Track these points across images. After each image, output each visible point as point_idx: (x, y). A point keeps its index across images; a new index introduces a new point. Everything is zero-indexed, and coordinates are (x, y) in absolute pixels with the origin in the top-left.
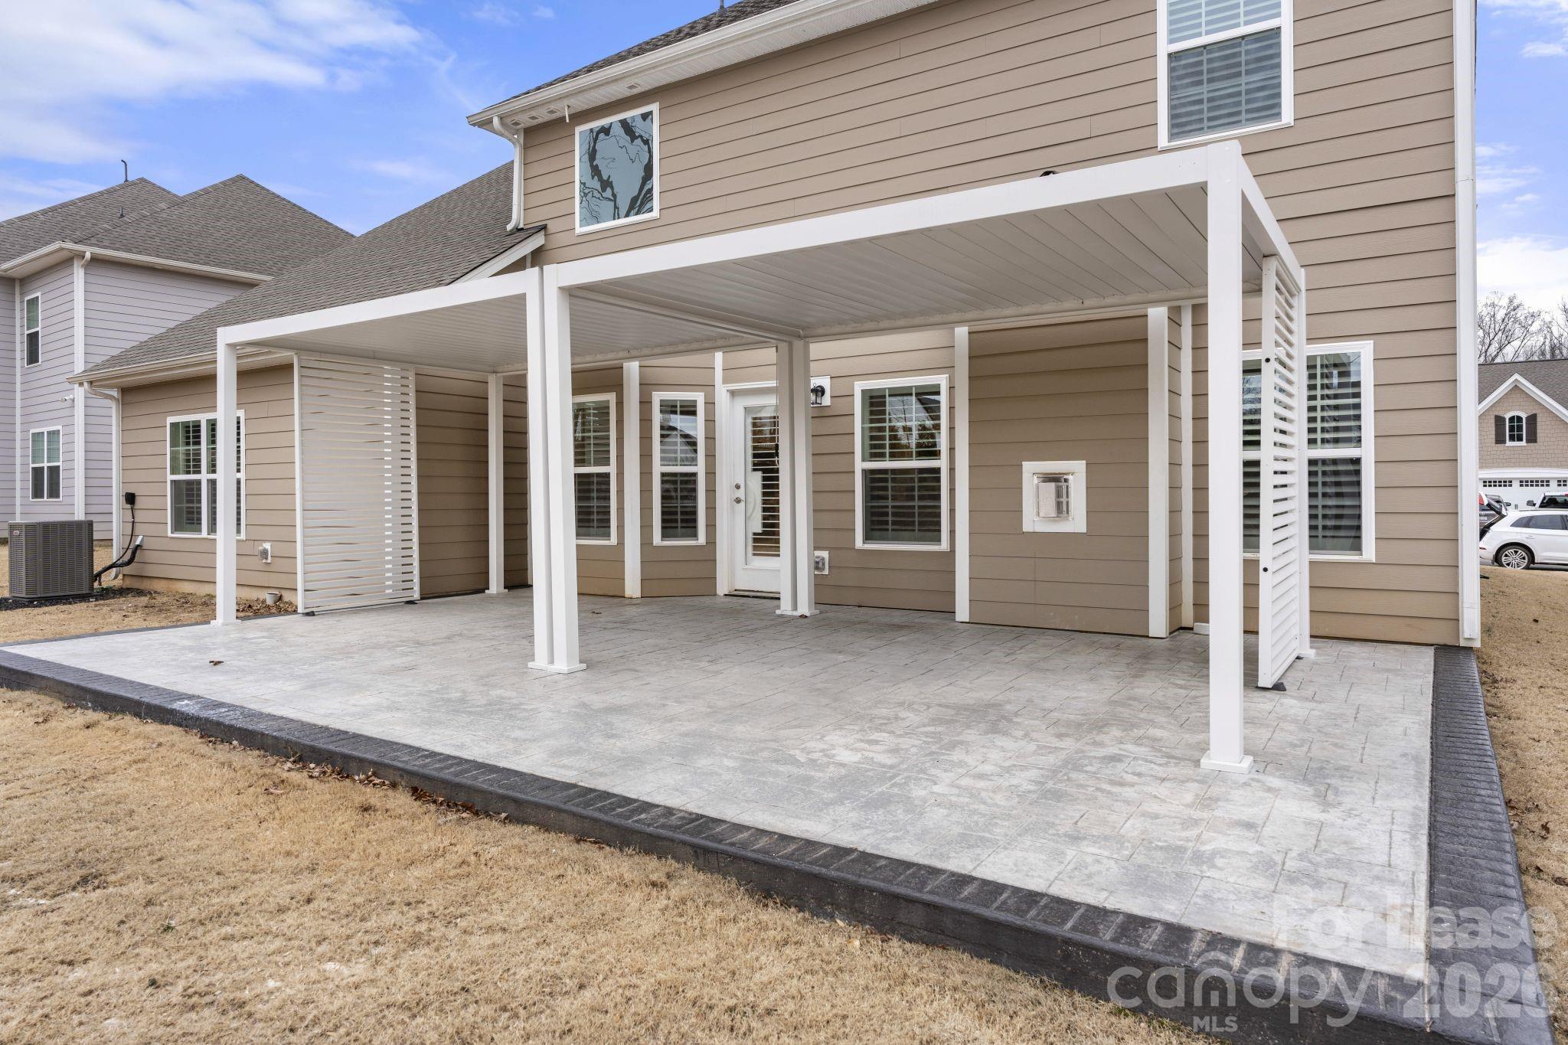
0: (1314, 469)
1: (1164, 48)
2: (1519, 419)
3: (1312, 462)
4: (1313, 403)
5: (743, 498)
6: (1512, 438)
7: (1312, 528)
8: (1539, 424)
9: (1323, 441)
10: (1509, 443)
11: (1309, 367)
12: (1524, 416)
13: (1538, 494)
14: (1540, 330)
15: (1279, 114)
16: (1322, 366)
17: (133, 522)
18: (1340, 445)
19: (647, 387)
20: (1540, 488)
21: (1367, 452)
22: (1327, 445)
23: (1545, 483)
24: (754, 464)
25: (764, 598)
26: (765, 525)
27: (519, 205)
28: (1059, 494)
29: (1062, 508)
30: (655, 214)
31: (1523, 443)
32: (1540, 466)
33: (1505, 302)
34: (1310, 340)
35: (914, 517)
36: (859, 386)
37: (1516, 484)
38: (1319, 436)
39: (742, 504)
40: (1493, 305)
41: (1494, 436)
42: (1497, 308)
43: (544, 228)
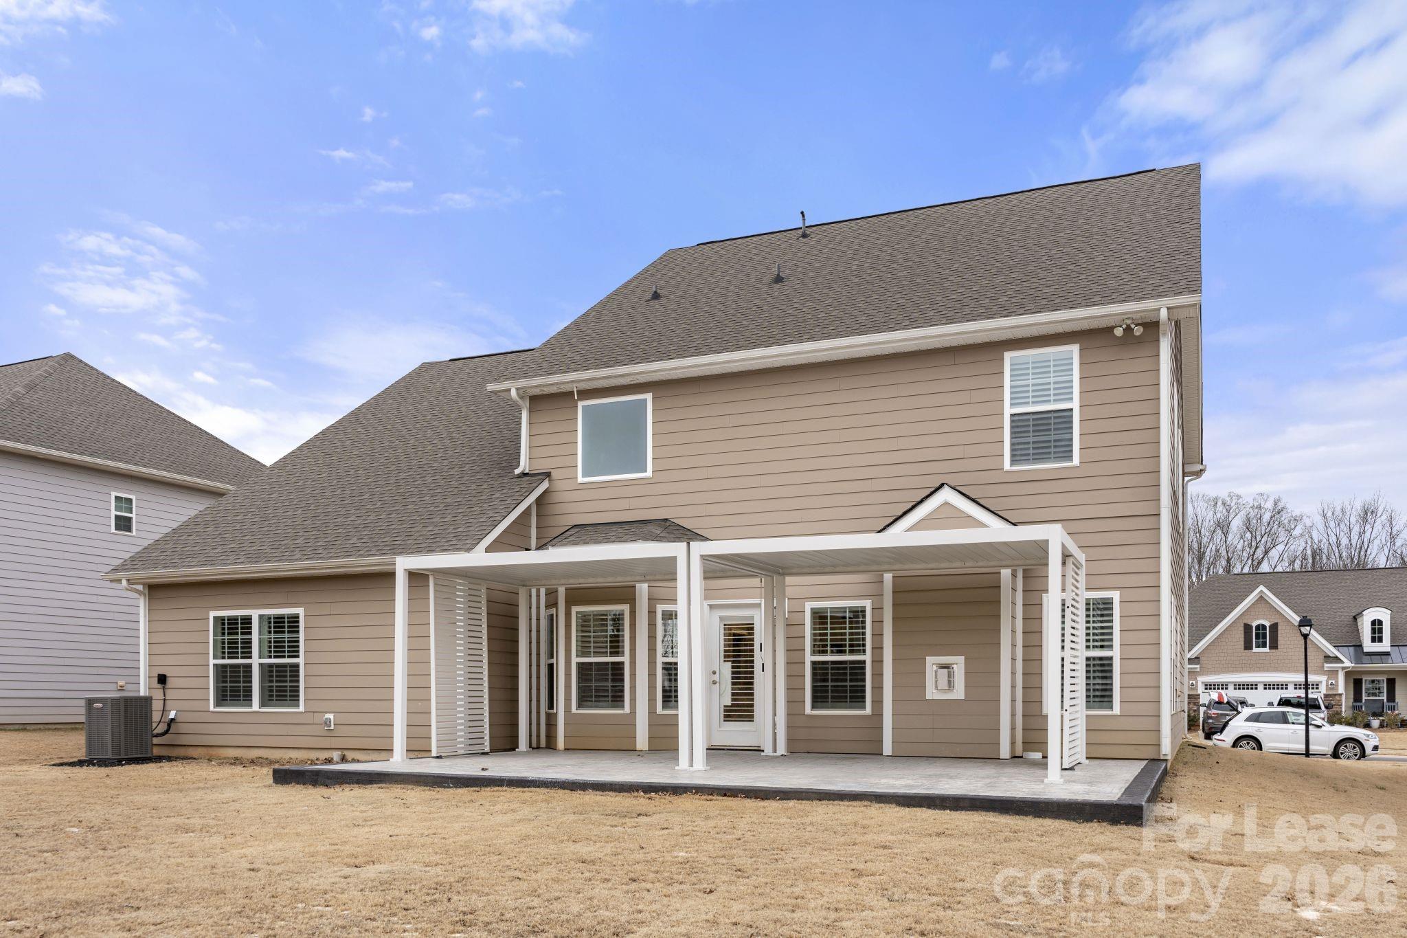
0: (1089, 663)
1: (1008, 411)
2: (1264, 627)
3: (1088, 659)
4: (1088, 625)
5: (718, 680)
6: (1258, 646)
7: (1088, 696)
8: (1279, 632)
9: (1094, 647)
10: (1255, 650)
11: (1087, 604)
12: (1267, 624)
13: (1276, 695)
14: (1302, 535)
15: (1072, 460)
16: (1093, 604)
17: (165, 699)
18: (1104, 649)
19: (652, 601)
20: (1276, 691)
21: (1115, 653)
22: (1096, 649)
23: (1283, 686)
24: (725, 656)
25: (736, 750)
26: (733, 700)
27: (526, 455)
28: (949, 676)
29: (951, 684)
30: (649, 474)
31: (1267, 650)
32: (1280, 671)
33: (1270, 505)
34: (1087, 589)
35: (847, 693)
36: (809, 606)
37: (1261, 687)
38: (1091, 644)
39: (718, 684)
40: (1259, 507)
41: (1243, 643)
42: (1263, 511)
43: (548, 475)
